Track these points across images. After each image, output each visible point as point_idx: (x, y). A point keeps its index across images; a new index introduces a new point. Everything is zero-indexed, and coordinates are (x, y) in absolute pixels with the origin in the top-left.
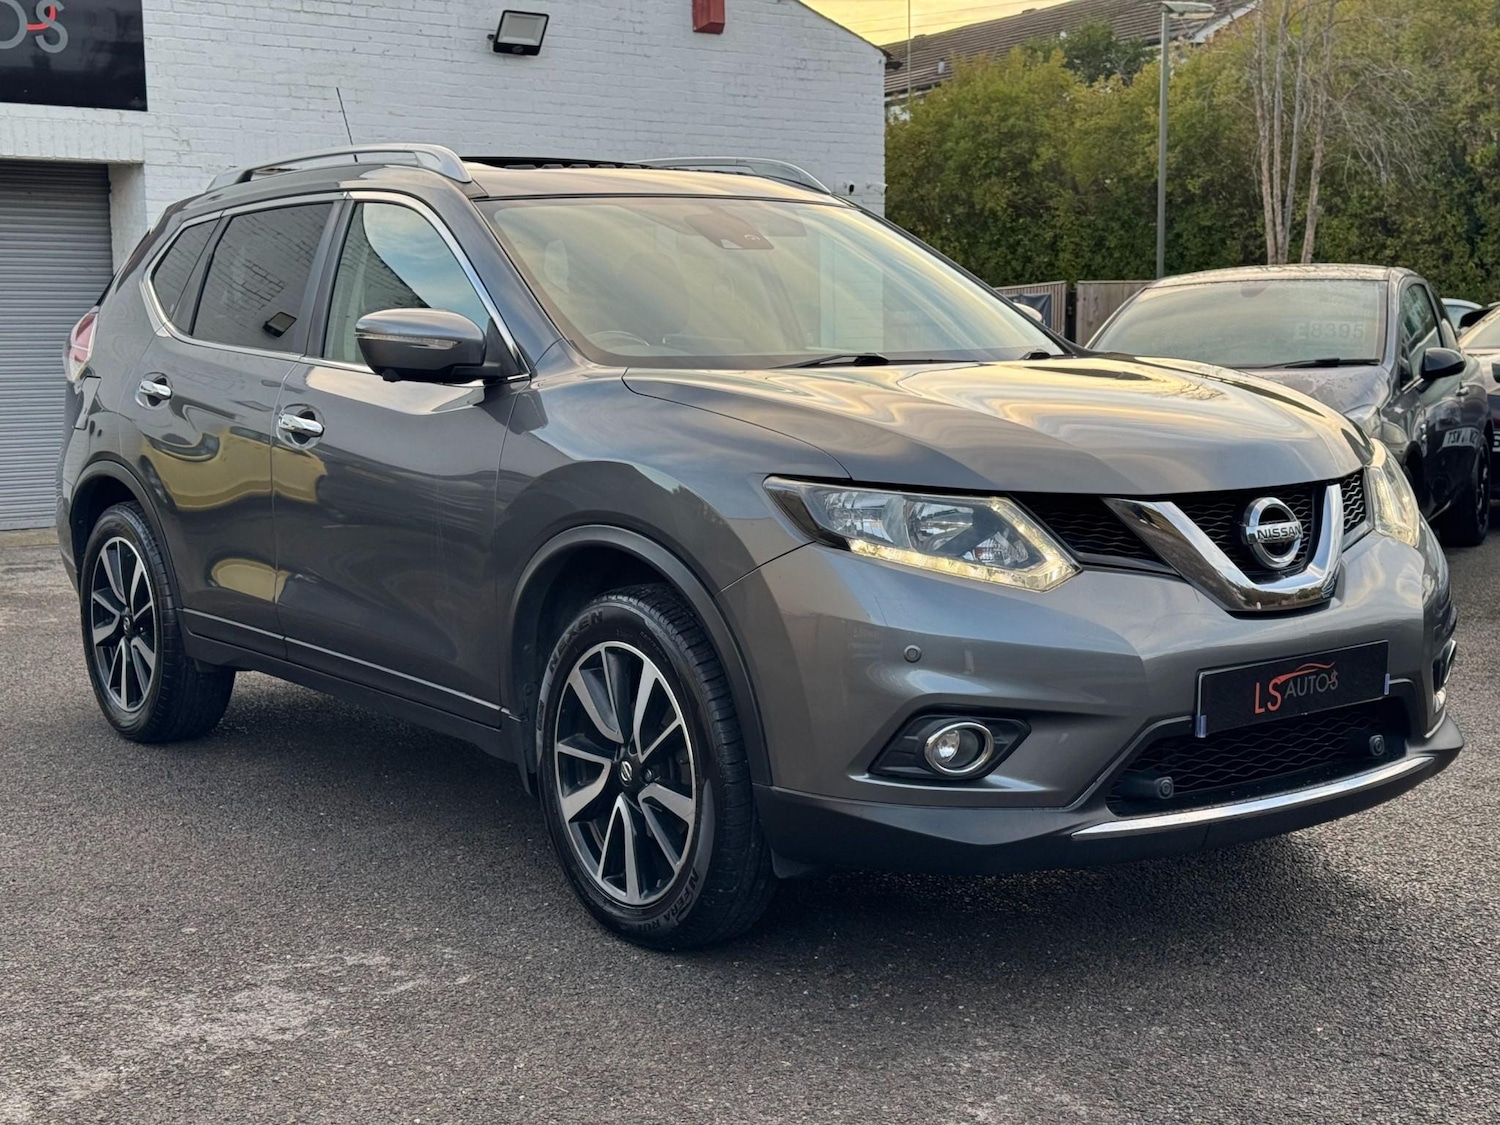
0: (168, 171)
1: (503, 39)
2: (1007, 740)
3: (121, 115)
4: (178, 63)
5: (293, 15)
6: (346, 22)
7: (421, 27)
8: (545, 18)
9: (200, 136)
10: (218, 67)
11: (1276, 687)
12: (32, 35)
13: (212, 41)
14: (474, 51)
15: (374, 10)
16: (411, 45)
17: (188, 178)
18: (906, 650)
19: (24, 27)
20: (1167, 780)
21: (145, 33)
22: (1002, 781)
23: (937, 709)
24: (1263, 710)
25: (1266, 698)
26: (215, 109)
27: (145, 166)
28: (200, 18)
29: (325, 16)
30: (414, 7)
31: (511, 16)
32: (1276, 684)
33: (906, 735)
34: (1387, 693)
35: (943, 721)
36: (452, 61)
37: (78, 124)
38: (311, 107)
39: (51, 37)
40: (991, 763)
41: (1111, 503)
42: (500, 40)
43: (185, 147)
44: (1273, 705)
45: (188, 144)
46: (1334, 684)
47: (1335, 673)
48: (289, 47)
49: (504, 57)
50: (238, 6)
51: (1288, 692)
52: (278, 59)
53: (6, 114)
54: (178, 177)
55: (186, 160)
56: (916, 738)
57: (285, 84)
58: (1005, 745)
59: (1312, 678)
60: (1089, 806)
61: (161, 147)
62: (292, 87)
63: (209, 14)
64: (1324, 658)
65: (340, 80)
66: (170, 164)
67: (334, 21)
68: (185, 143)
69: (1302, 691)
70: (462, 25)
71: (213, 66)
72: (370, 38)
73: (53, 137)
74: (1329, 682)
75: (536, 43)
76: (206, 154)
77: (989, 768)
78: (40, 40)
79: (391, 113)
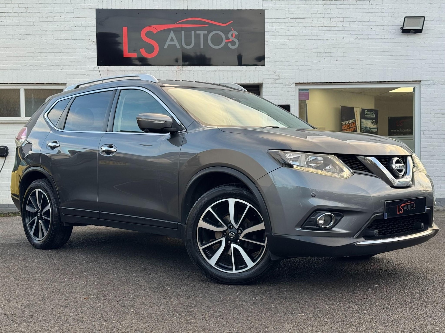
0: (271, 86)
1: (405, 28)
2: (338, 219)
3: (256, 68)
4: (276, 49)
5: (320, 28)
6: (341, 28)
7: (372, 27)
8: (423, 18)
9: (283, 73)
10: (291, 49)
11: (402, 207)
12: (227, 43)
13: (289, 40)
14: (394, 34)
15: (352, 23)
16: (367, 34)
17: (278, 87)
18: (312, 194)
19: (224, 41)
20: (377, 231)
21: (265, 39)
22: (337, 230)
23: (320, 210)
24: (399, 213)
25: (400, 210)
26: (289, 63)
27: (263, 85)
28: (285, 32)
29: (332, 27)
30: (369, 20)
31: (408, 19)
32: (402, 206)
33: (312, 217)
34: (426, 211)
35: (322, 213)
36: (385, 39)
37: (241, 72)
38: (325, 60)
39: (233, 43)
40: (334, 225)
41: (359, 157)
42: (404, 29)
43: (278, 77)
44: (401, 212)
45: (279, 76)
46: (414, 207)
47: (415, 205)
48: (318, 39)
49: (407, 35)
50: (299, 27)
51: (405, 209)
52: (314, 44)
53: (217, 70)
54: (275, 88)
55: (278, 81)
56: (314, 218)
57: (316, 53)
58: (337, 220)
59: (410, 205)
60: (358, 237)
61: (269, 78)
62: (319, 53)
63: (289, 31)
64: (412, 200)
65: (337, 49)
66: (272, 83)
67: (336, 28)
68: (278, 76)
69: (407, 209)
70: (389, 25)
71: (289, 48)
72: (350, 33)
73: (232, 76)
74: (413, 207)
75: (421, 28)
76: (285, 79)
77: (333, 226)
78: (229, 45)
79: (358, 60)
